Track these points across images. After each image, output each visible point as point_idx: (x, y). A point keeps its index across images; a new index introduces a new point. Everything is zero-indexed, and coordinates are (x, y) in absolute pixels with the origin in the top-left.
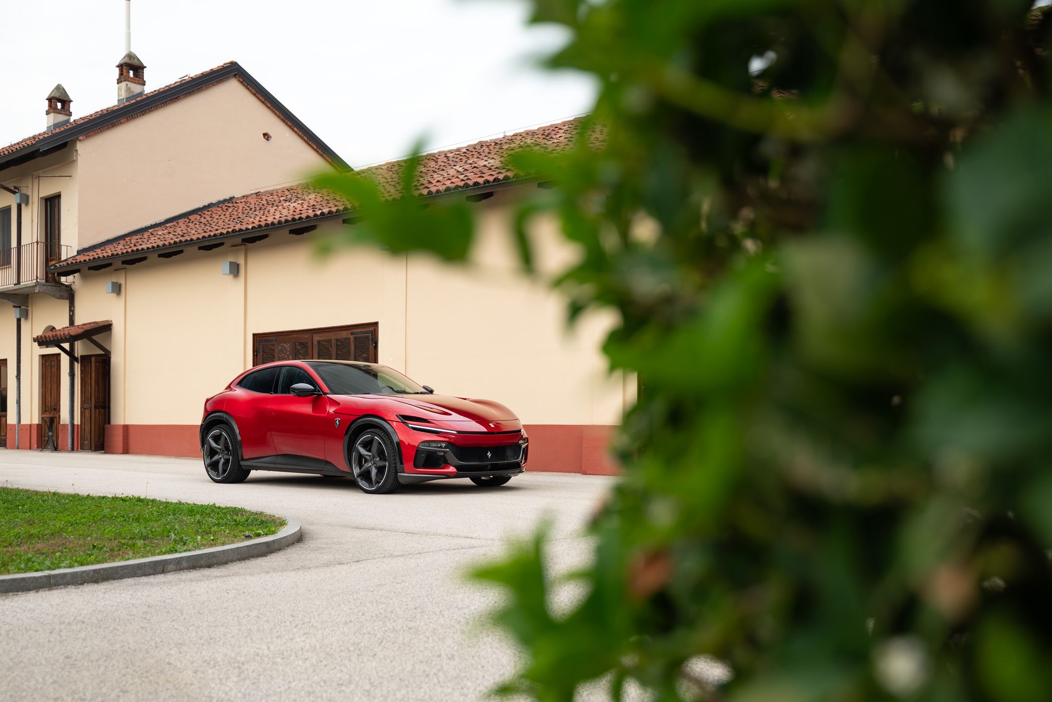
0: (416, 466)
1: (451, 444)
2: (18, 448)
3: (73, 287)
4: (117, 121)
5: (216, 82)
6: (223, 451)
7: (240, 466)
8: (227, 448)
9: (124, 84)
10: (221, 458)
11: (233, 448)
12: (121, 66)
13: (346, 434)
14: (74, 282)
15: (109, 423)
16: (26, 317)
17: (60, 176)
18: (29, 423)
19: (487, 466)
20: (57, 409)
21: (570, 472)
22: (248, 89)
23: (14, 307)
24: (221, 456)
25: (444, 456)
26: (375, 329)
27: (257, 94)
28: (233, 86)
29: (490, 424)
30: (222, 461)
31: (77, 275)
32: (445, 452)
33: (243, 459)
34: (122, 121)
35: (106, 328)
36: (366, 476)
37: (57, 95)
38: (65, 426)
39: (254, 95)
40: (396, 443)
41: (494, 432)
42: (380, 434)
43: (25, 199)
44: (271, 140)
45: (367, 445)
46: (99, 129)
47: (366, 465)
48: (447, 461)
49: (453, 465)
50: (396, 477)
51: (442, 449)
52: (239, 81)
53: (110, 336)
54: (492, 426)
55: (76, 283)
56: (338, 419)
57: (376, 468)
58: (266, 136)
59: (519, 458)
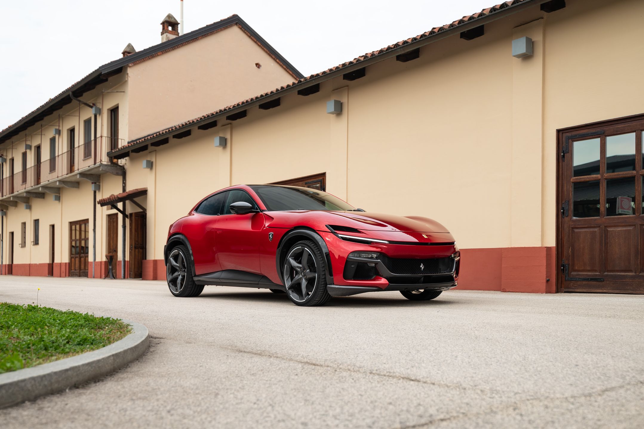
0: (345, 277)
1: (382, 255)
2: (94, 278)
3: (126, 167)
4: (155, 54)
5: (224, 28)
6: (181, 269)
7: (194, 281)
8: (184, 266)
9: (165, 35)
10: (179, 275)
11: (188, 267)
12: (163, 24)
13: (278, 247)
14: (126, 164)
15: (146, 259)
16: (99, 189)
17: (117, 92)
18: (100, 260)
19: (420, 278)
20: (116, 251)
21: (489, 290)
22: (245, 33)
23: (92, 183)
24: (180, 273)
25: (375, 268)
26: (323, 179)
27: (251, 37)
28: (235, 31)
29: (423, 235)
30: (180, 277)
31: (127, 158)
32: (376, 263)
33: (195, 276)
34: (158, 54)
35: (143, 193)
36: (297, 288)
37: (128, 50)
38: (120, 262)
39: (250, 37)
40: (326, 253)
41: (428, 243)
42: (310, 245)
43: (99, 112)
44: (261, 68)
45: (298, 257)
46: (143, 59)
47: (297, 277)
48: (379, 273)
49: (385, 276)
50: (325, 289)
51: (373, 259)
52: (239, 27)
53: (146, 199)
54: (426, 237)
55: (127, 164)
56: (271, 233)
57: (306, 279)
58: (258, 66)
59: (452, 271)
